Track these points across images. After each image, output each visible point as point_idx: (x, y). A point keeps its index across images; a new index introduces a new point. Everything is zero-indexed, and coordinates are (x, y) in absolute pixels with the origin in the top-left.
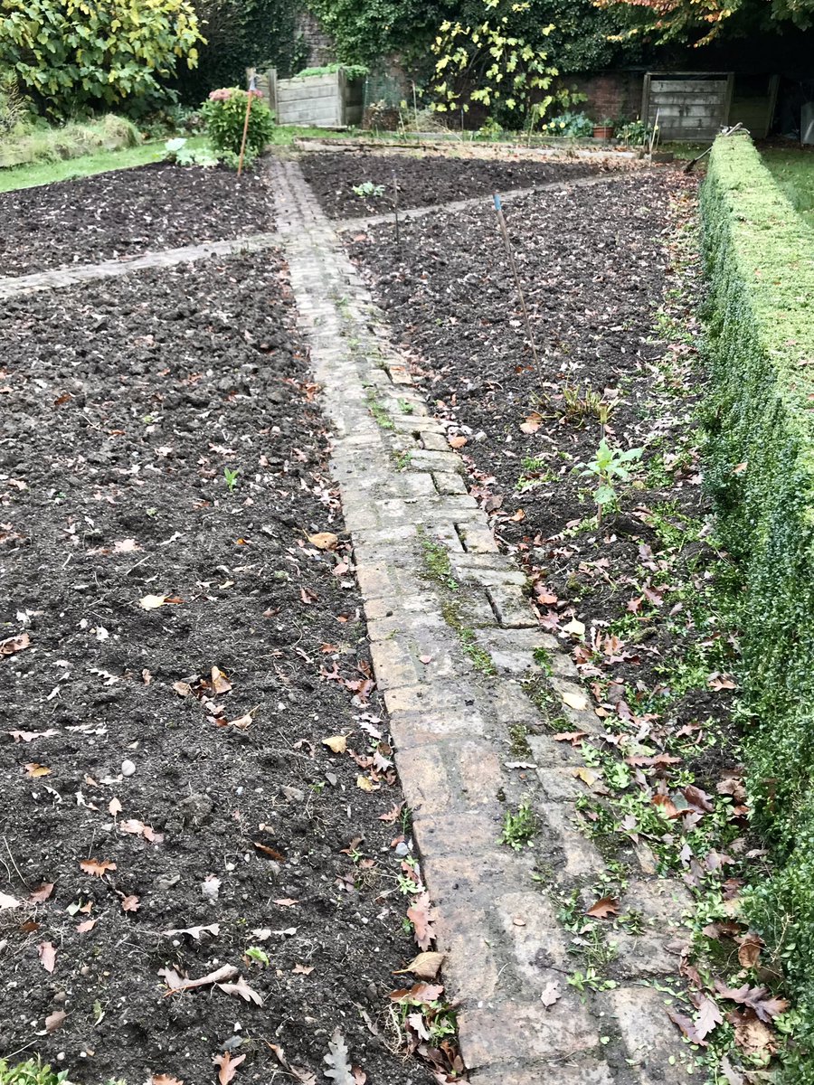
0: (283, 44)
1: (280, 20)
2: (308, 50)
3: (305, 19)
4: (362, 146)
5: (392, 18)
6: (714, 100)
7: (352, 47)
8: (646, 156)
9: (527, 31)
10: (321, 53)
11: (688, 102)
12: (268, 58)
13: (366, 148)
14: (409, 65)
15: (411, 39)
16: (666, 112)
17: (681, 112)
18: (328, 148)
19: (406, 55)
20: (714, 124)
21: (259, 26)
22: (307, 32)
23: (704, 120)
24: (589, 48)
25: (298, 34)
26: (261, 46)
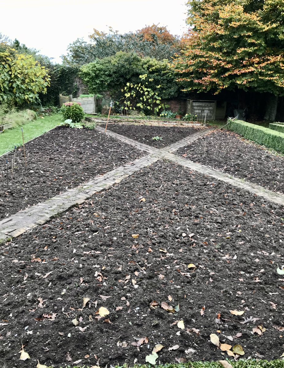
0: (69, 86)
1: (69, 79)
2: (78, 89)
3: (77, 79)
4: (115, 121)
5: (109, 81)
6: (211, 108)
7: (94, 89)
8: (204, 125)
9: (151, 87)
10: (83, 90)
11: (204, 108)
12: (64, 91)
13: (116, 122)
14: (113, 95)
15: (113, 87)
16: (197, 111)
17: (202, 111)
18: (103, 121)
19: (112, 92)
20: (211, 115)
21: (61, 81)
22: (78, 83)
23: (208, 114)
24: (171, 92)
25: (75, 84)
26: (62, 87)
